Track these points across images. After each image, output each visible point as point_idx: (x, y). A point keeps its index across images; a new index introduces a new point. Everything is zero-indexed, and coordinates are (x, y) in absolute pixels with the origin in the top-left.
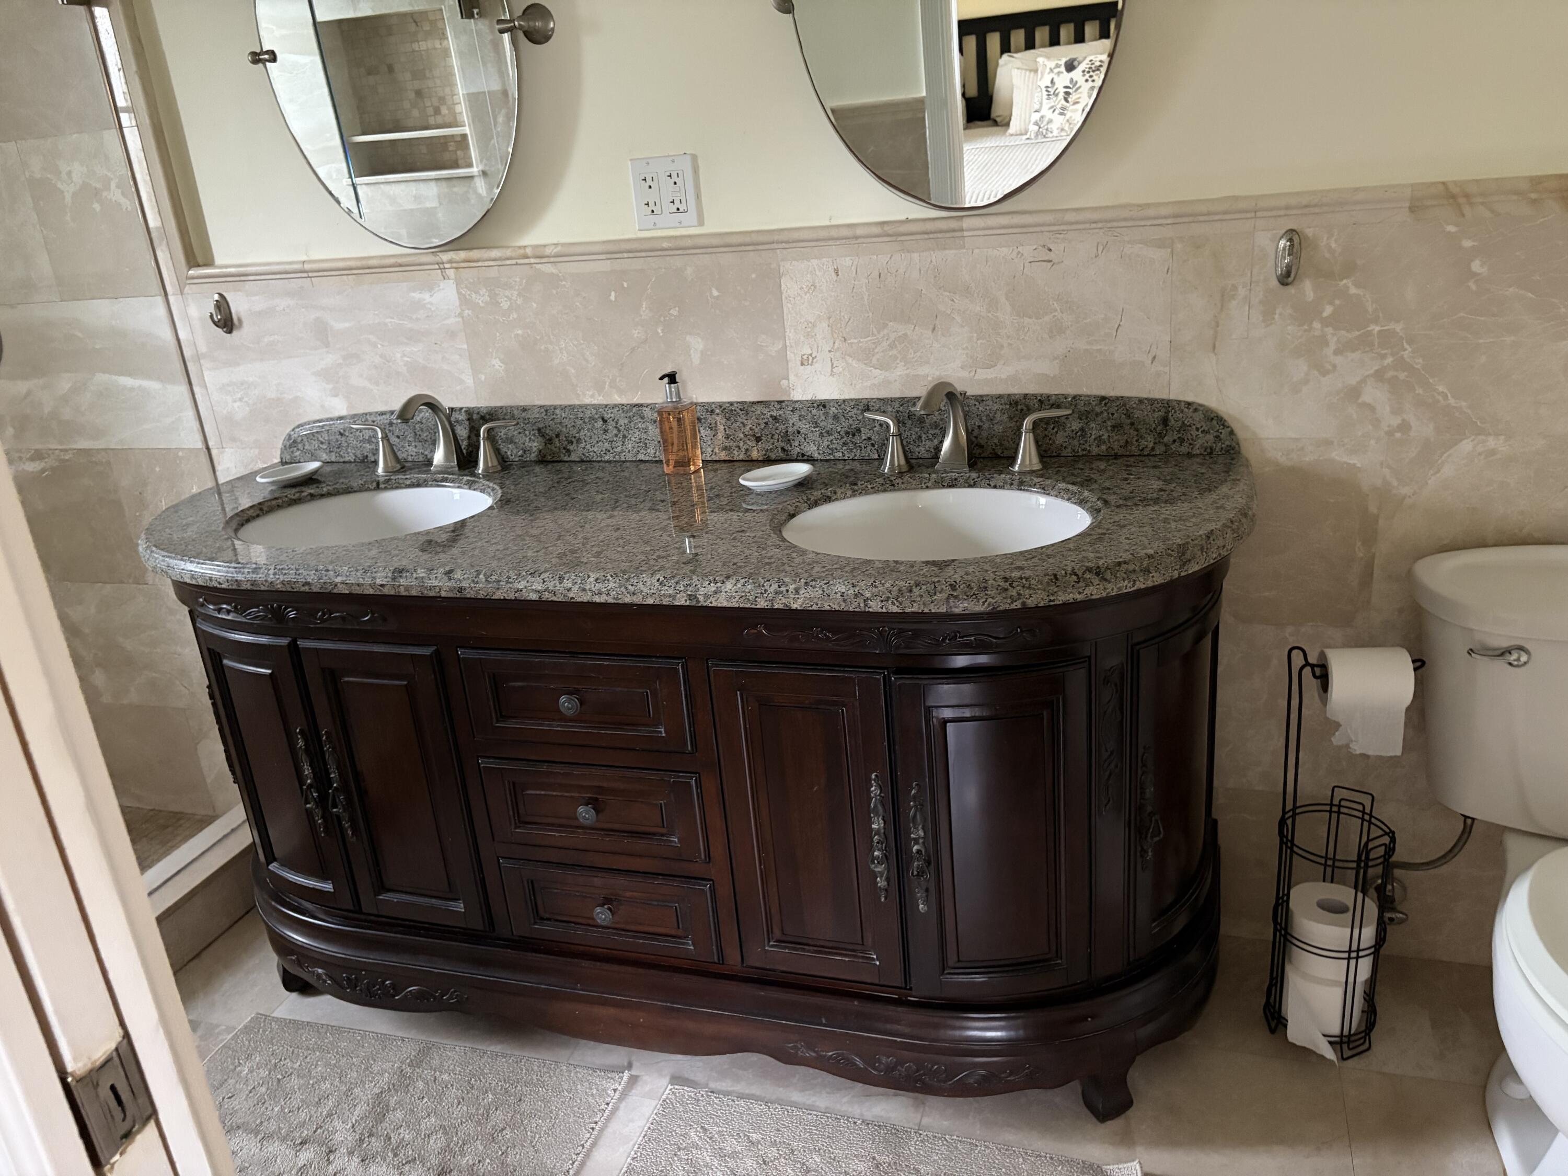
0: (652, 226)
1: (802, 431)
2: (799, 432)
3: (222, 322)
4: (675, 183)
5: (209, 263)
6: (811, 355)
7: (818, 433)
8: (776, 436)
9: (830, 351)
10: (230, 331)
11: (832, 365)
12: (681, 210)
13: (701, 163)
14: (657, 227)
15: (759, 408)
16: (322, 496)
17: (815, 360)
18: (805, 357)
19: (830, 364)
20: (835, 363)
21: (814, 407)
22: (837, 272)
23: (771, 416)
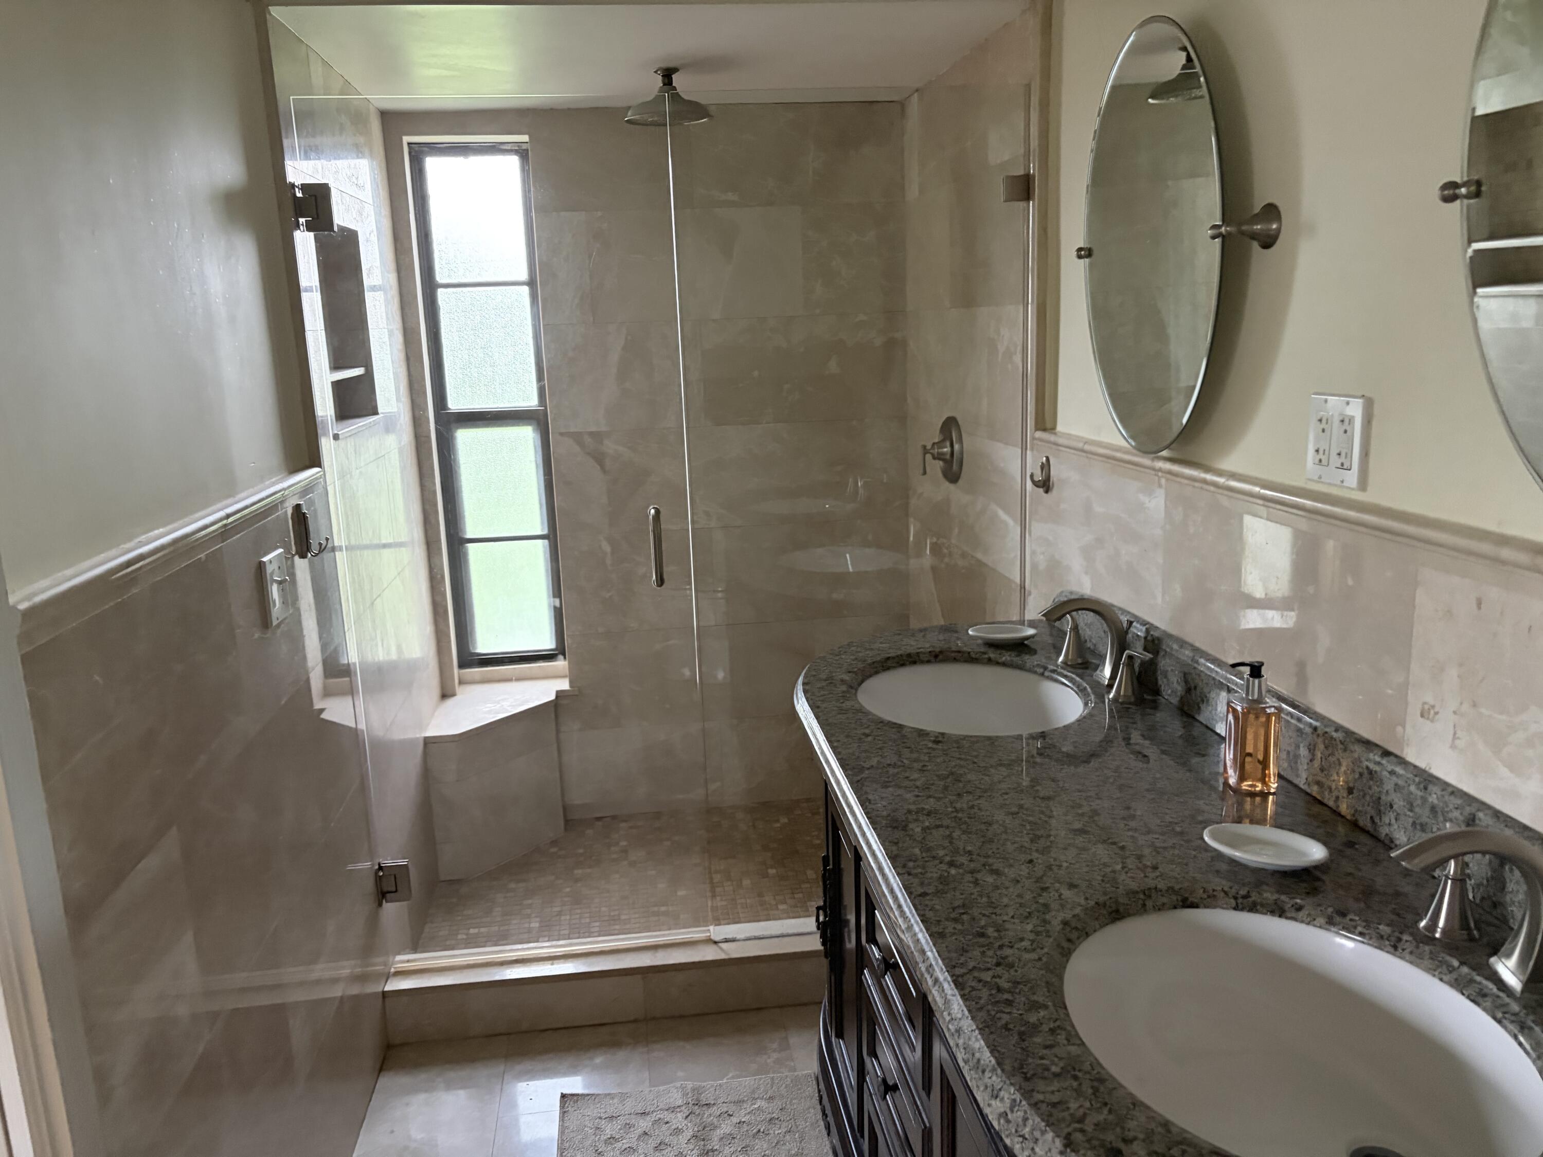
0: (1316, 478)
1: (1395, 807)
2: (1391, 806)
3: (1042, 483)
4: (1346, 432)
5: (1052, 429)
6: (1433, 707)
7: (1411, 820)
8: (1368, 798)
9: (1455, 713)
10: (1047, 492)
11: (1455, 734)
12: (1345, 467)
13: (1377, 410)
14: (1322, 480)
15: (1358, 749)
16: (998, 663)
17: (1437, 717)
18: (1426, 707)
19: (1452, 732)
20: (1459, 734)
21: (1414, 781)
22: (1479, 603)
23: (1367, 768)
